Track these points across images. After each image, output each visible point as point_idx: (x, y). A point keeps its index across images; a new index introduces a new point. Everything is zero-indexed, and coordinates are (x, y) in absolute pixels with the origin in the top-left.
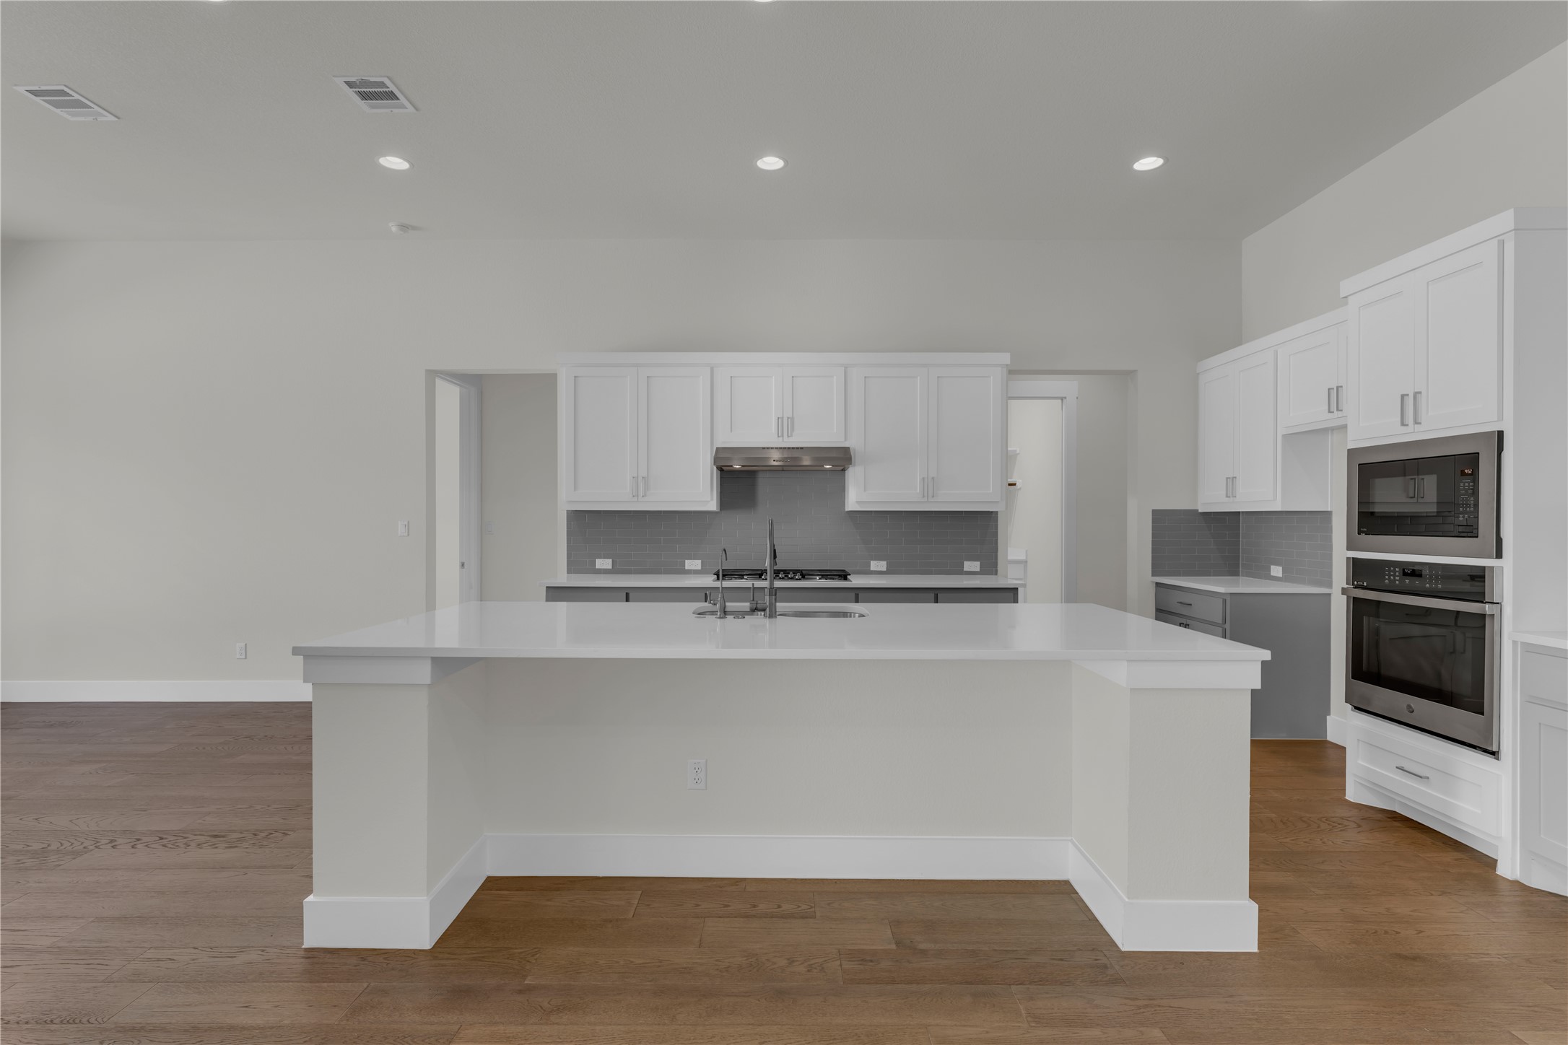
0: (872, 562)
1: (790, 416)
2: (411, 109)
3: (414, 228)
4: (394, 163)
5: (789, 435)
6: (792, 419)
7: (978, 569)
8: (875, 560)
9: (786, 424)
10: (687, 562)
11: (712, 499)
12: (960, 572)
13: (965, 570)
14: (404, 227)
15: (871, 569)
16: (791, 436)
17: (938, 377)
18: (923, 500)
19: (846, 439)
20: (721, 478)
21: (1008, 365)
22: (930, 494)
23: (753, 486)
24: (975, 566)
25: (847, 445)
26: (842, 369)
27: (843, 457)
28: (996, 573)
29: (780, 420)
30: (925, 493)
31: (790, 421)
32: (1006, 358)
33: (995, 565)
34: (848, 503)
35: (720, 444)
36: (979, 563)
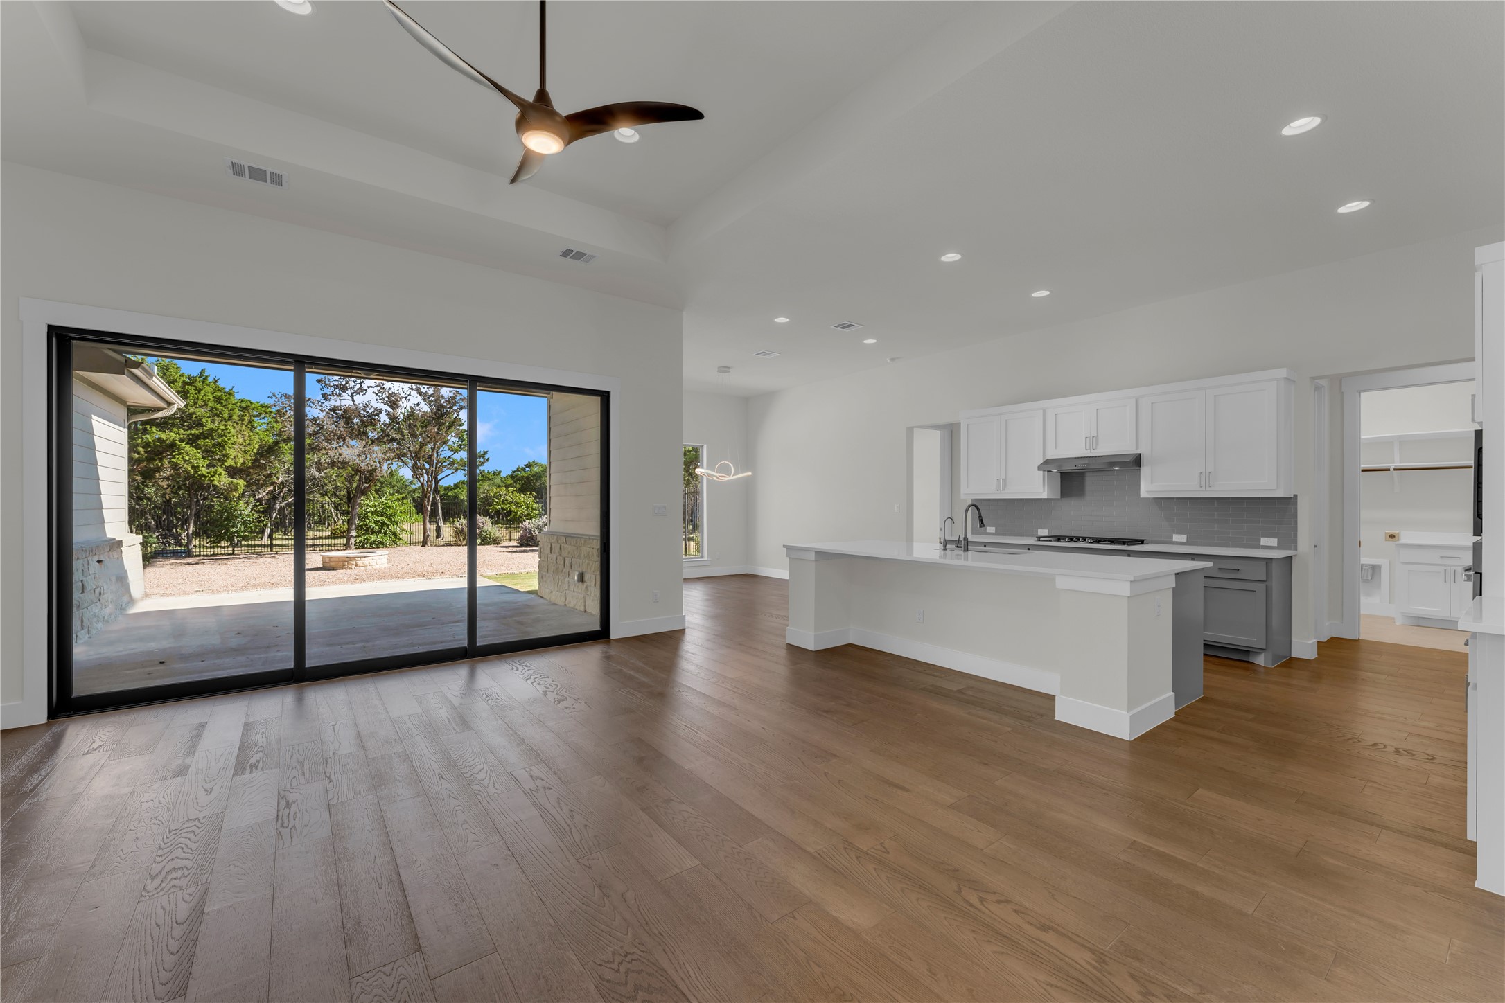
0: (1174, 535)
1: (1096, 435)
2: (860, 326)
3: (897, 358)
4: (869, 341)
5: (1094, 447)
6: (1097, 437)
7: (1275, 545)
8: (1177, 533)
9: (1093, 441)
10: (1039, 530)
11: (1044, 491)
12: (1258, 546)
13: (1261, 544)
15: (1174, 540)
16: (1096, 449)
17: (1215, 396)
18: (1201, 489)
19: (1137, 448)
20: (1061, 477)
21: (1286, 378)
22: (1207, 485)
23: (1082, 482)
24: (1273, 542)
25: (1138, 452)
26: (1134, 400)
27: (1137, 461)
28: (1296, 549)
29: (1088, 439)
30: (1203, 484)
31: (1094, 438)
32: (1282, 372)
33: (1295, 541)
34: (1144, 493)
35: (1049, 457)
36: (1276, 539)
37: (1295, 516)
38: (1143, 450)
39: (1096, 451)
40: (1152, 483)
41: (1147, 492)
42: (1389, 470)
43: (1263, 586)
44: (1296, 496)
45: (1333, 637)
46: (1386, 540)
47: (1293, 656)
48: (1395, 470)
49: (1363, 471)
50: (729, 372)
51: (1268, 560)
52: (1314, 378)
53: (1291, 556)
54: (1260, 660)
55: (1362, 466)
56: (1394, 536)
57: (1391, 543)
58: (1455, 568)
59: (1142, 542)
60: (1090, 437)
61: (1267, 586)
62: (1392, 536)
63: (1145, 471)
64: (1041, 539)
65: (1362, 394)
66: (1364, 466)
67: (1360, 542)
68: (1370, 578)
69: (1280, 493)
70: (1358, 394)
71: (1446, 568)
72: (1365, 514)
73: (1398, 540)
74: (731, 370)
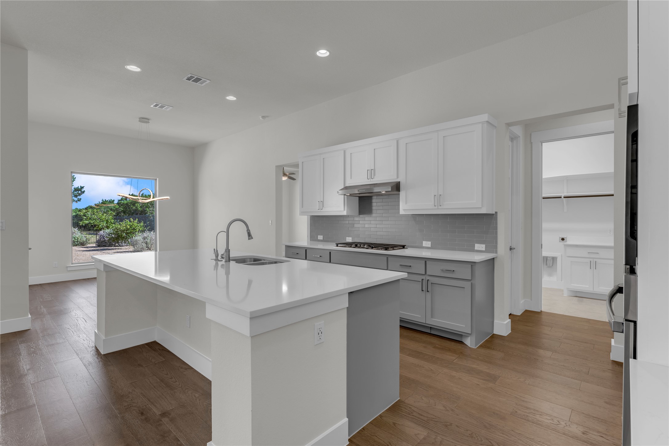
0: (423, 242)
1: (373, 168)
2: (209, 81)
3: (267, 117)
4: (231, 98)
6: (374, 170)
7: (484, 249)
8: (425, 241)
10: (347, 238)
11: (344, 210)
12: (474, 251)
13: (475, 249)
14: (263, 117)
15: (423, 246)
16: (374, 178)
17: (444, 137)
18: (435, 208)
19: (398, 177)
20: (359, 200)
21: (487, 122)
22: (439, 204)
23: (371, 203)
24: (482, 247)
25: (398, 180)
26: (396, 141)
27: (397, 187)
28: (496, 252)
29: (369, 171)
30: (436, 204)
31: (373, 171)
32: (485, 117)
33: (496, 247)
34: (402, 212)
35: (347, 185)
36: (485, 245)
37: (496, 228)
38: (401, 179)
39: (373, 180)
40: (406, 204)
41: (404, 210)
42: (561, 197)
43: (469, 283)
44: (496, 213)
45: (526, 310)
46: (560, 242)
47: (495, 332)
48: (564, 197)
49: (543, 198)
50: (149, 122)
51: (473, 264)
52: (509, 125)
53: (494, 258)
54: (468, 342)
55: (543, 195)
56: (564, 239)
57: (562, 243)
58: (596, 260)
59: (403, 247)
60: (370, 170)
61: (472, 283)
62: (563, 239)
63: (402, 194)
64: (339, 245)
65: (543, 144)
66: (544, 195)
67: (542, 245)
68: (551, 265)
69: (484, 211)
70: (541, 143)
71: (592, 260)
72: (545, 225)
73: (566, 242)
74: (150, 121)
